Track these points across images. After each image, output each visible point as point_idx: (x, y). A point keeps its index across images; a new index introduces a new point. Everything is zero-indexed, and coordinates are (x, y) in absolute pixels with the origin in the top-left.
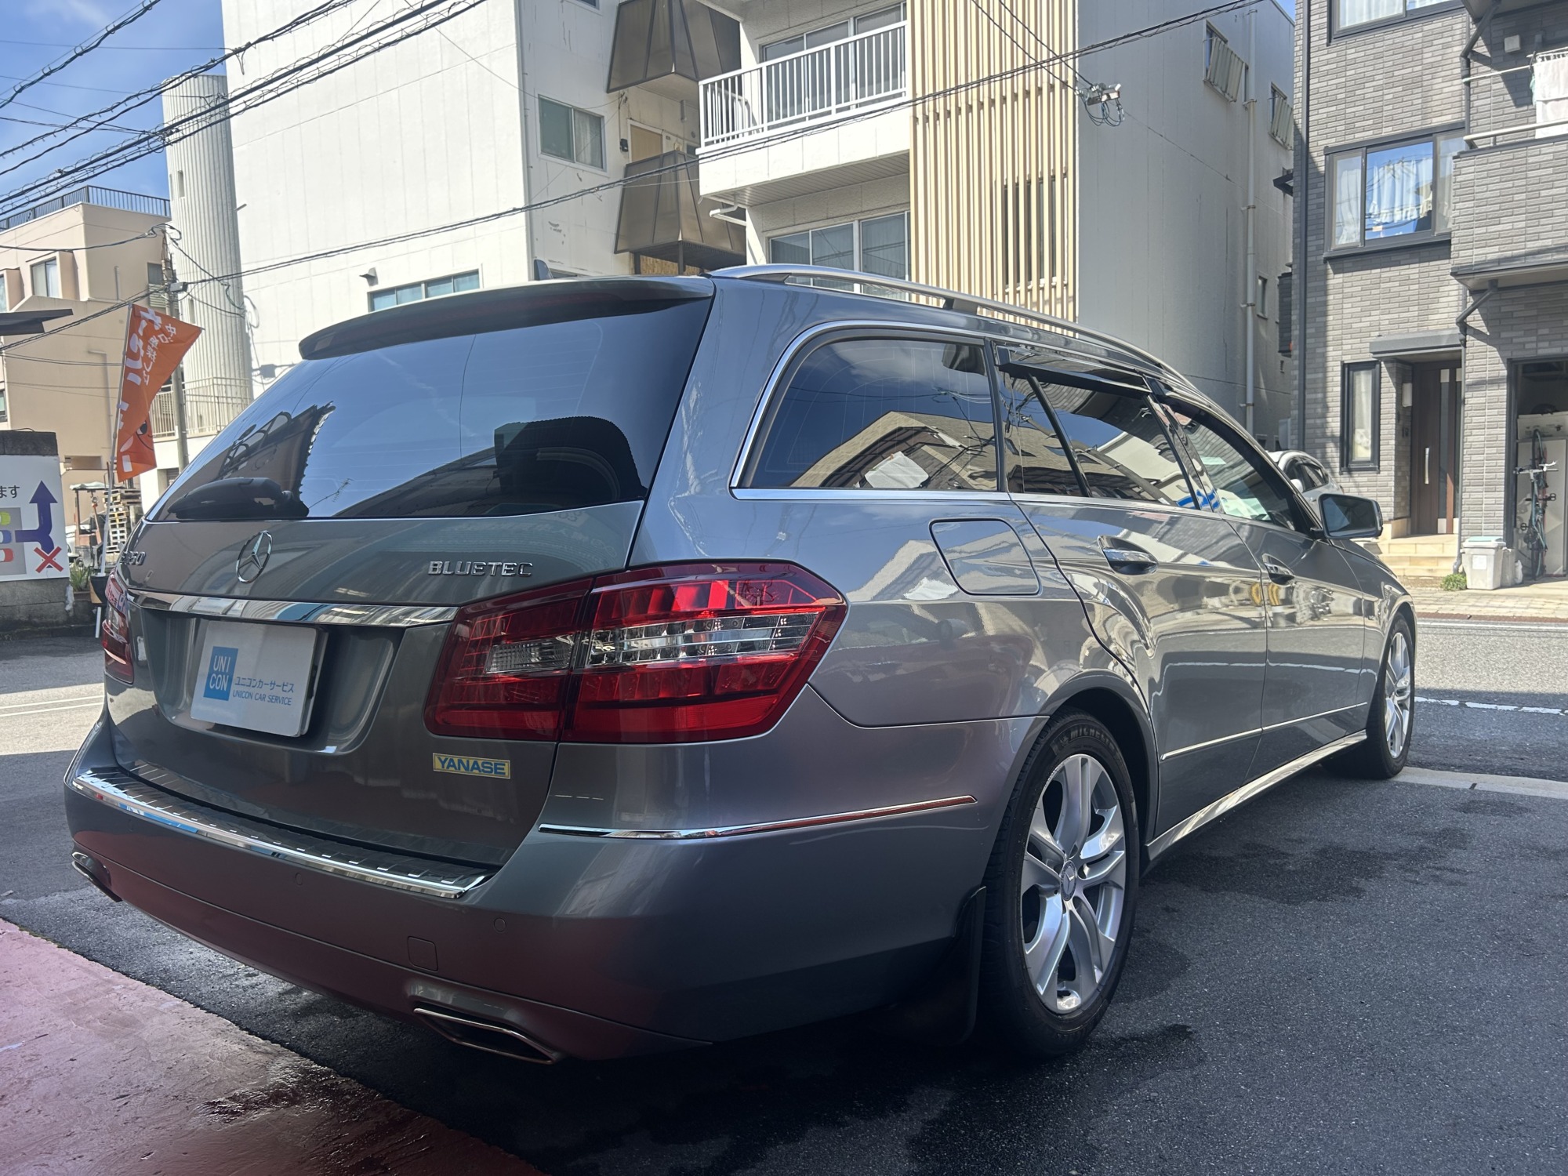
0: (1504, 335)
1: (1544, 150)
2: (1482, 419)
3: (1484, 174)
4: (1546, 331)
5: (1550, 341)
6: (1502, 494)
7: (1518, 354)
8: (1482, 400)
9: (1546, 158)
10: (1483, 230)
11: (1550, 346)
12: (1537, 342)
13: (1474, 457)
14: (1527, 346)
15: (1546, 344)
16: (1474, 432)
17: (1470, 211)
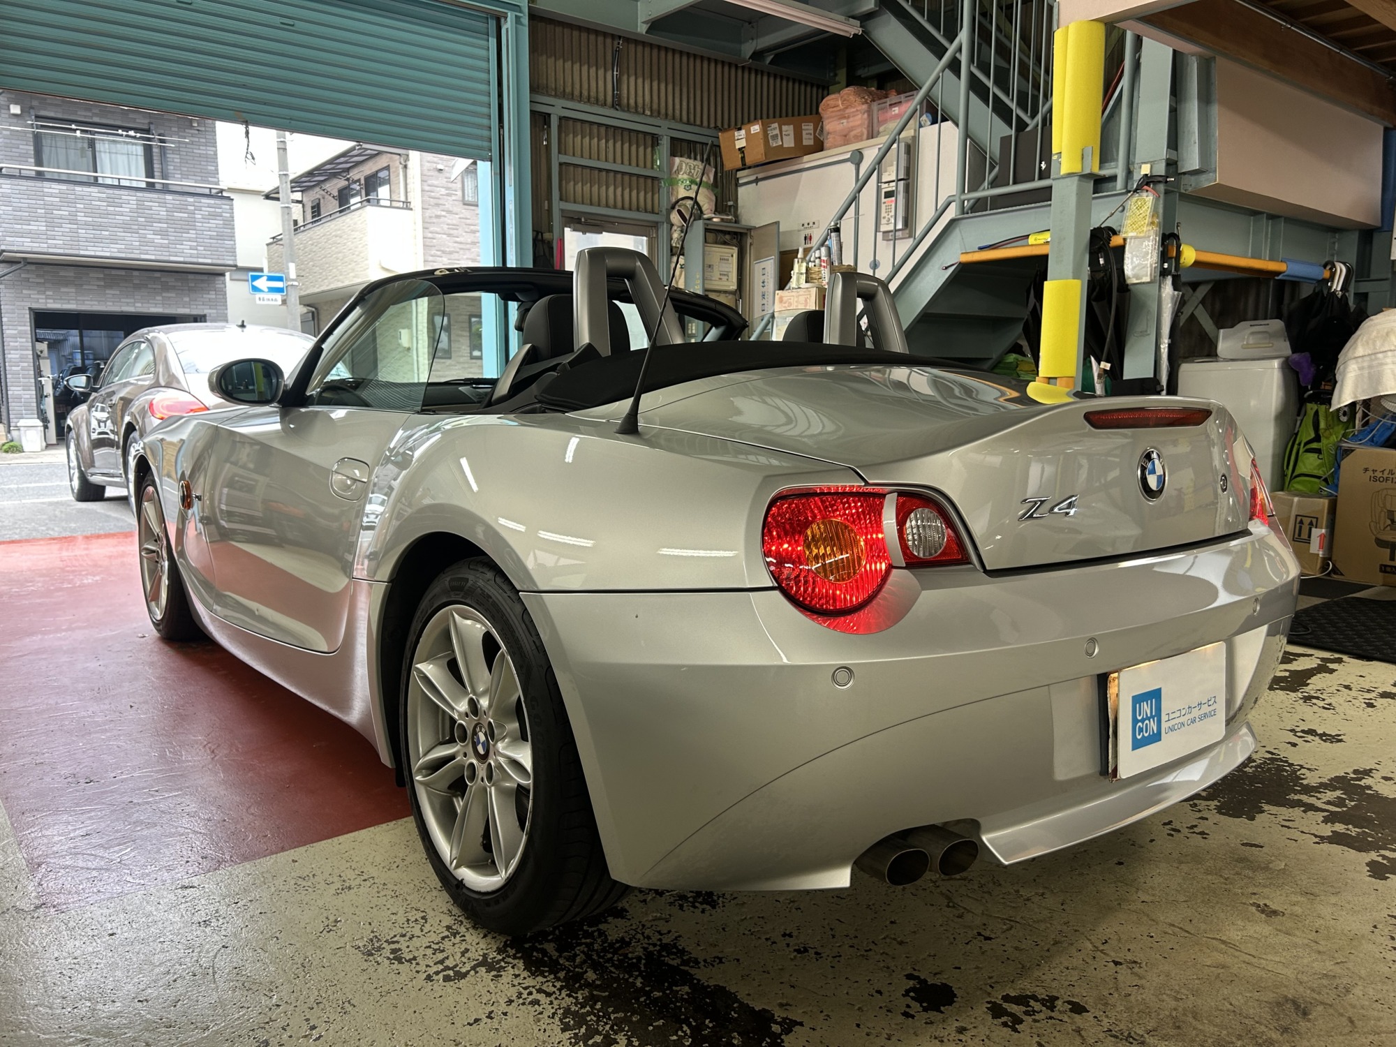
0: (24, 292)
1: (53, 186)
2: (16, 344)
3: (17, 192)
4: (51, 293)
5: (54, 299)
6: (34, 392)
7: (35, 306)
8: (15, 332)
9: (54, 191)
10: (19, 226)
11: (54, 302)
12: (46, 298)
13: (14, 368)
14: (40, 301)
15: (52, 301)
16: (12, 352)
17: (10, 213)
